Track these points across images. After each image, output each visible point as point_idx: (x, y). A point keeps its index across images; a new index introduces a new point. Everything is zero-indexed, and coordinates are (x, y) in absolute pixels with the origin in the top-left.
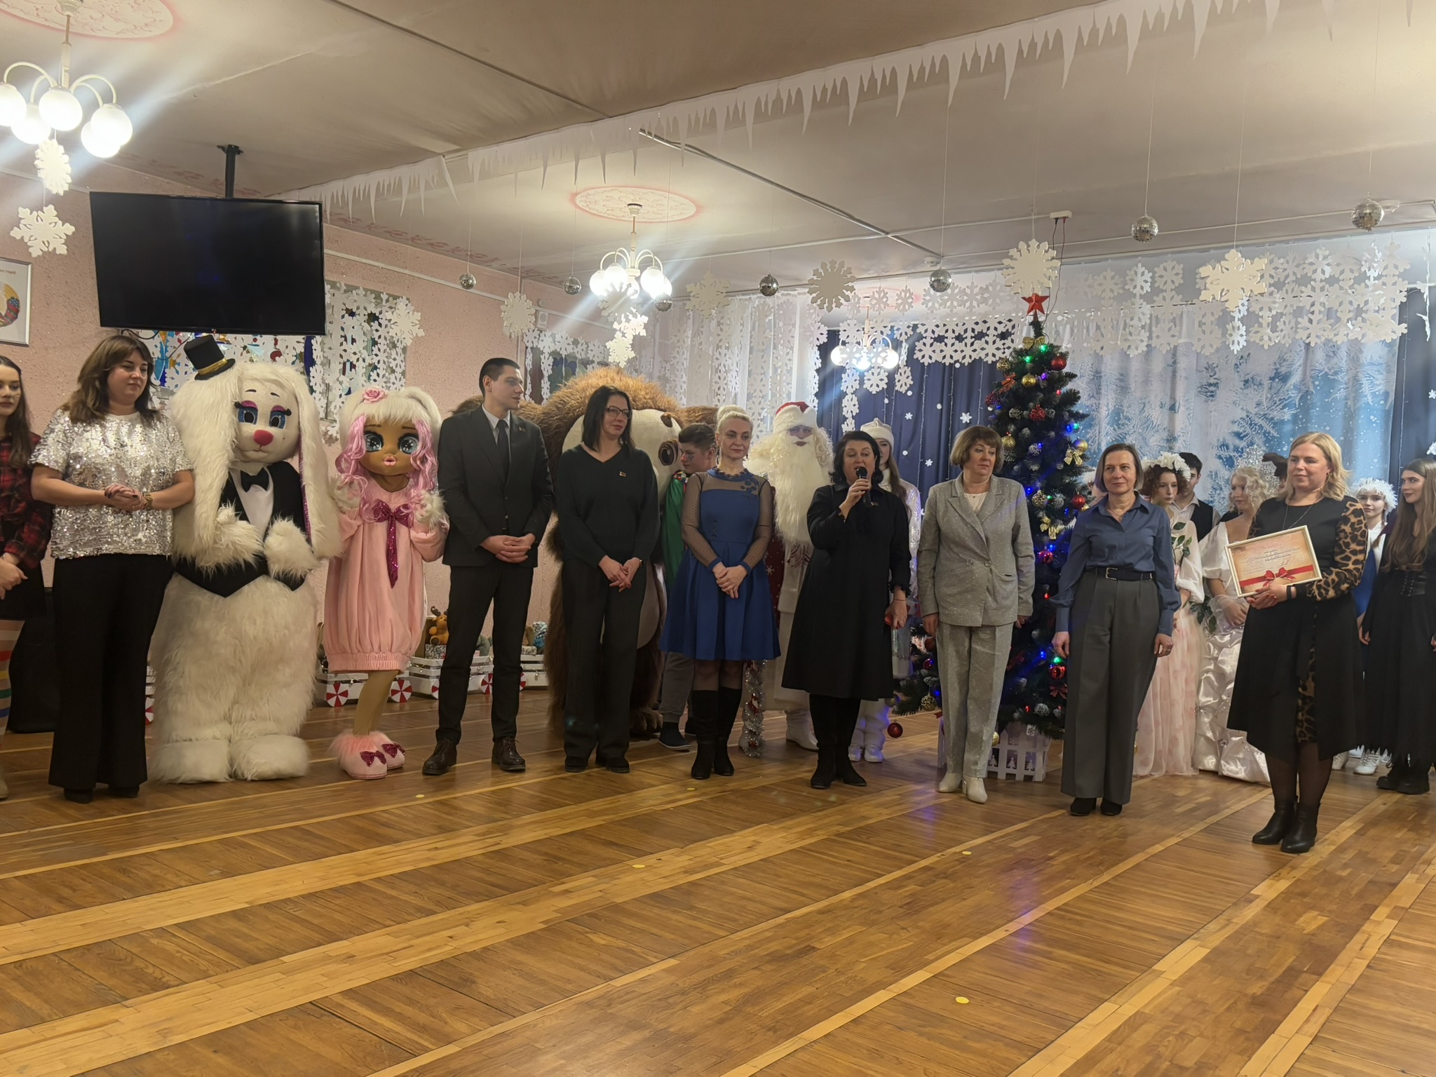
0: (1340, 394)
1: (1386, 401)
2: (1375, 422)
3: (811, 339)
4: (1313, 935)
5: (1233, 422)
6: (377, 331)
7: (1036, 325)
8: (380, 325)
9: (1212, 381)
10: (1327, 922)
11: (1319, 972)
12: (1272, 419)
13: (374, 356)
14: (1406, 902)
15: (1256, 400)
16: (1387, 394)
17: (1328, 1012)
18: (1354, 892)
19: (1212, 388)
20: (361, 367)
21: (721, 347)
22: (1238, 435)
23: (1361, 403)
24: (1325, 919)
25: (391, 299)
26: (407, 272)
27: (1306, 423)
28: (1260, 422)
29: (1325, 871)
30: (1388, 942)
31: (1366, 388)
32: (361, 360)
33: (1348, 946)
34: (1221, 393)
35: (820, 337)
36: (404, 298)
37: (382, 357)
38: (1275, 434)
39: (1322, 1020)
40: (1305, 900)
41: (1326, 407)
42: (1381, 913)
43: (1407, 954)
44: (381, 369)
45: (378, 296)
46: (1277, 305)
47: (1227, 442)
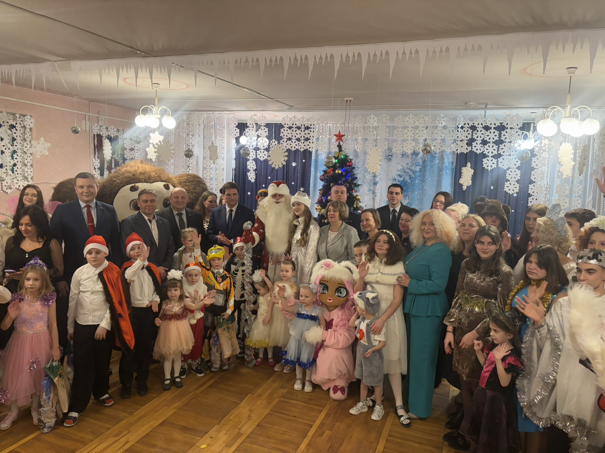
0: (437, 162)
1: (452, 165)
2: (449, 173)
3: (232, 135)
5: (398, 171)
6: (15, 133)
7: (340, 146)
8: (16, 130)
9: (390, 154)
12: (412, 170)
13: (15, 146)
15: (406, 162)
16: (453, 163)
19: (390, 157)
20: (8, 152)
21: (189, 135)
22: (400, 176)
23: (444, 166)
25: (22, 117)
26: (29, 102)
27: (425, 172)
28: (408, 171)
31: (446, 161)
32: (7, 149)
34: (394, 159)
35: (236, 134)
36: (29, 115)
37: (19, 146)
38: (413, 176)
41: (432, 166)
44: (19, 152)
45: (14, 115)
46: (425, 135)
47: (396, 178)
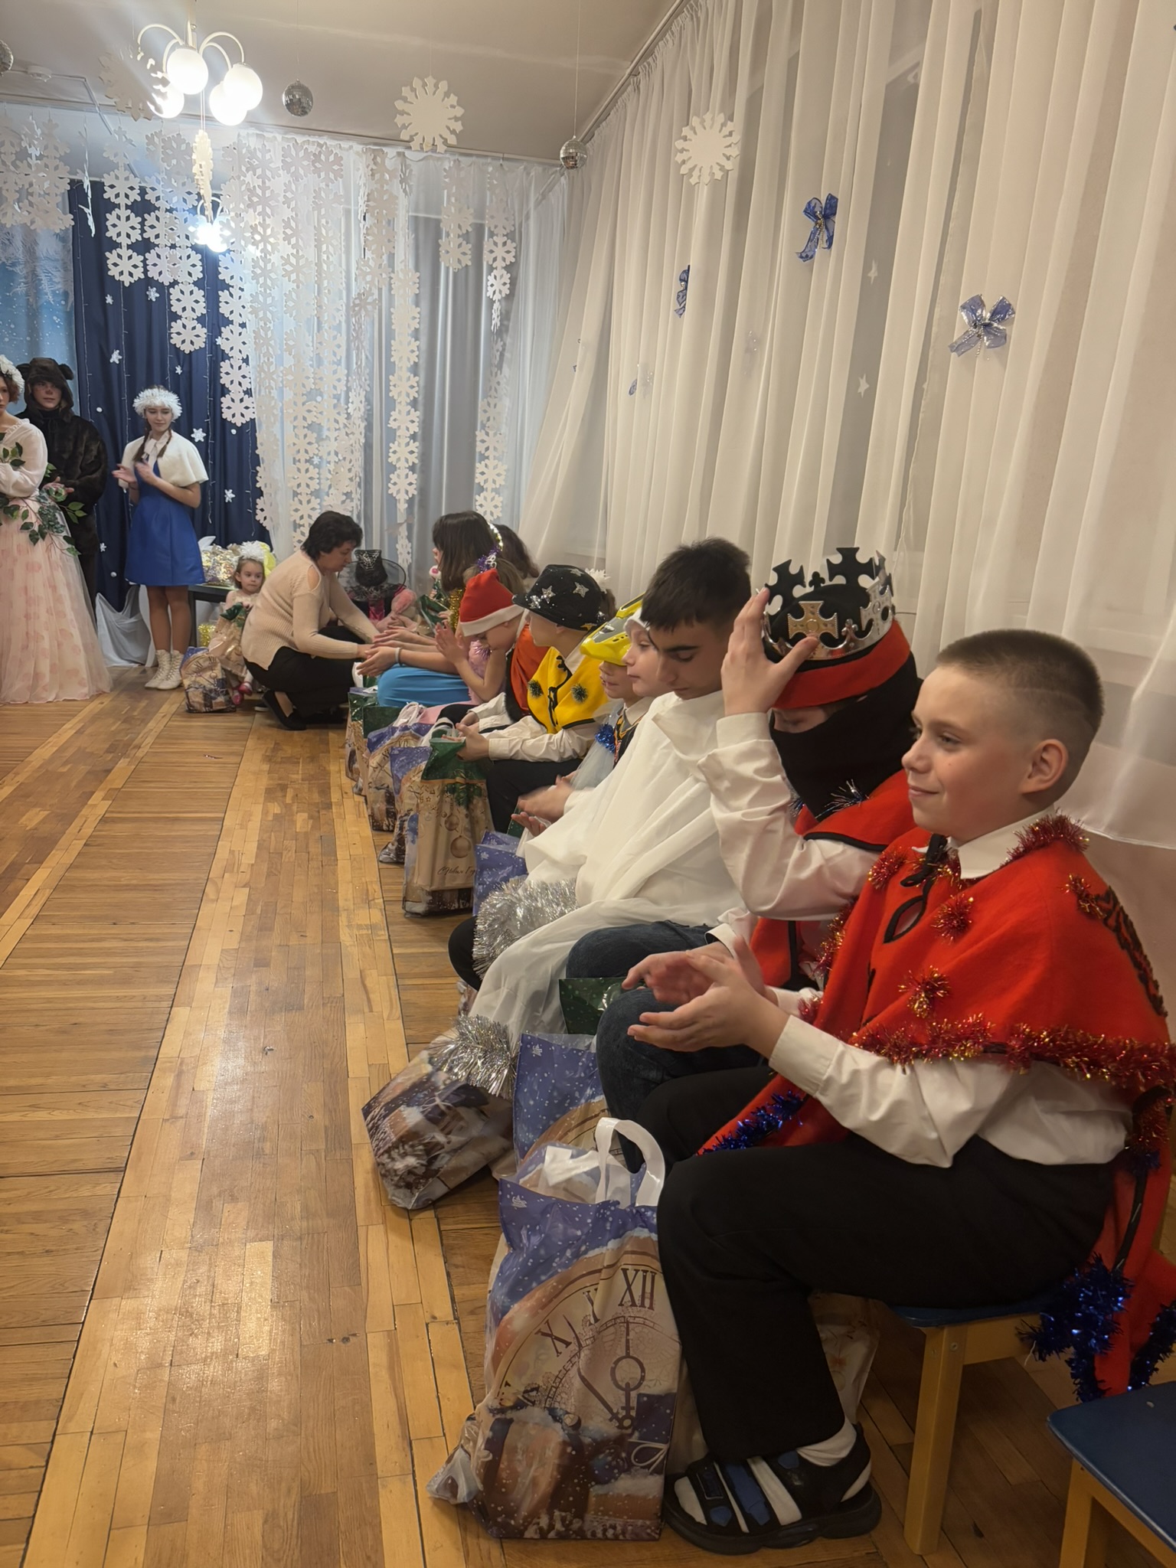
1: (66, 301)
2: (58, 324)
4: (36, 829)
10: (48, 815)
11: (39, 860)
14: (118, 784)
16: (66, 294)
17: (48, 892)
18: (74, 784)
24: (47, 813)
29: (47, 771)
30: (104, 820)
33: (67, 831)
39: (42, 902)
40: (28, 800)
42: (98, 795)
43: (119, 826)
